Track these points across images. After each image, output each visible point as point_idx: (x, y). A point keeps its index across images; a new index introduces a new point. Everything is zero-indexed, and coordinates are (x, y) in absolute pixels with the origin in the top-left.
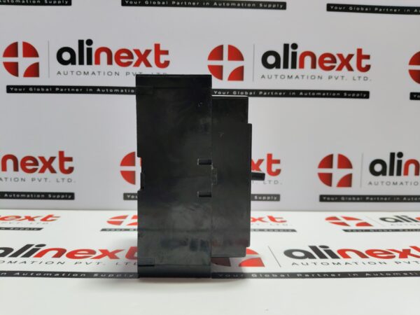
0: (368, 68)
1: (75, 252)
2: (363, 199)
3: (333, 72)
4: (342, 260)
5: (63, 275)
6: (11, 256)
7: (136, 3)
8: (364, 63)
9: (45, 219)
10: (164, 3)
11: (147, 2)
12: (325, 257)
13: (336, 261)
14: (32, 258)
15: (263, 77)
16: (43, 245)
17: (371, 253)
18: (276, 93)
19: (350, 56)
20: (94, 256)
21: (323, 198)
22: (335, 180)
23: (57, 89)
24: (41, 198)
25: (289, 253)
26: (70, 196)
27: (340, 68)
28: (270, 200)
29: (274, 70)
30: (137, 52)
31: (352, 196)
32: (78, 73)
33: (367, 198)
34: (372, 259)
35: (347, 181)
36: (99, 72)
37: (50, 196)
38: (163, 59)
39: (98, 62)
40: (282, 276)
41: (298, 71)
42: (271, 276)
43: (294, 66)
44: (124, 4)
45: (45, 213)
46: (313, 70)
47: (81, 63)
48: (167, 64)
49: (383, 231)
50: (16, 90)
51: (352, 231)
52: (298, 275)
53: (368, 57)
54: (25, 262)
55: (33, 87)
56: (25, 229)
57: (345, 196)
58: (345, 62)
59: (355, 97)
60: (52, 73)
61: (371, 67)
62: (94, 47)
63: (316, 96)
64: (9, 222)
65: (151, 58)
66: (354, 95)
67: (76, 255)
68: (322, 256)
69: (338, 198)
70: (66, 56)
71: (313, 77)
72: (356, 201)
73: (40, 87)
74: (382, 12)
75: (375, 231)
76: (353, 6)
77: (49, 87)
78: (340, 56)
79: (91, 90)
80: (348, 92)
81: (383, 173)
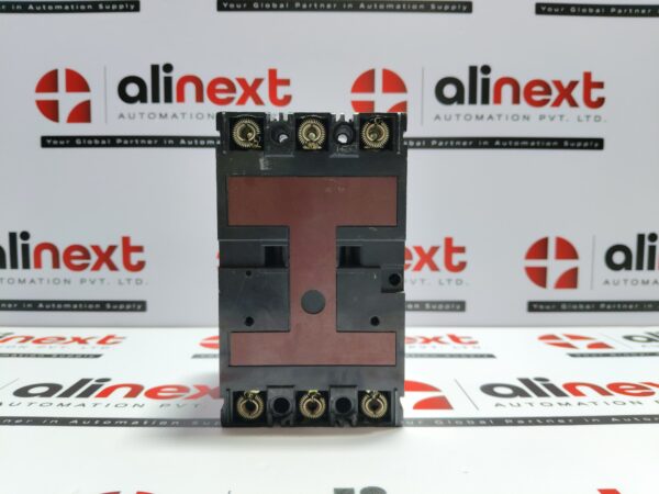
0: (601, 102)
1: (158, 389)
2: (596, 306)
3: (547, 110)
4: (572, 399)
5: (145, 423)
6: (61, 396)
7: (239, 6)
8: (595, 94)
9: (103, 342)
10: (282, 6)
11: (256, 5)
12: (545, 395)
13: (563, 400)
14: (92, 398)
15: (438, 117)
16: (107, 380)
17: (616, 387)
18: (458, 143)
19: (573, 84)
20: (187, 395)
21: (533, 307)
22: (552, 278)
23: (119, 141)
24: (94, 310)
25: (489, 389)
26: (140, 306)
27: (557, 103)
28: (451, 310)
29: (455, 107)
30: (242, 82)
31: (577, 303)
32: (151, 116)
33: (602, 306)
34: (618, 397)
35: (570, 280)
36: (183, 114)
37: (108, 306)
38: (281, 92)
39: (181, 98)
40: (482, 422)
41: (491, 108)
42: (465, 422)
43: (485, 100)
44: (220, 8)
45: (103, 333)
46: (516, 106)
47: (156, 99)
48: (287, 99)
49: (630, 355)
50: (55, 142)
51: (582, 355)
52: (507, 421)
53: (600, 85)
54: (84, 405)
55: (82, 138)
56: (74, 356)
57: (567, 303)
58: (566, 93)
59: (582, 148)
60: (110, 116)
61: (606, 101)
62: (176, 76)
63: (520, 147)
64: (48, 346)
65: (263, 91)
66: (579, 144)
67: (160, 394)
68: (540, 393)
69: (556, 307)
70: (132, 90)
71: (515, 118)
72: (585, 310)
73: (92, 138)
74: (623, 15)
75: (618, 355)
76: (576, 6)
77: (106, 138)
78: (558, 84)
79: (171, 142)
80: (571, 140)
81: (627, 265)
